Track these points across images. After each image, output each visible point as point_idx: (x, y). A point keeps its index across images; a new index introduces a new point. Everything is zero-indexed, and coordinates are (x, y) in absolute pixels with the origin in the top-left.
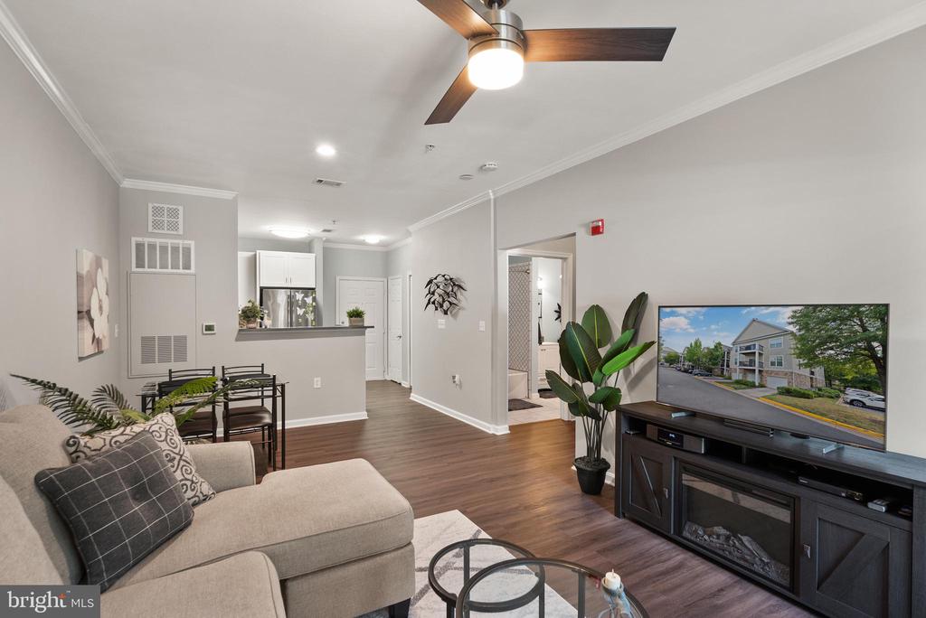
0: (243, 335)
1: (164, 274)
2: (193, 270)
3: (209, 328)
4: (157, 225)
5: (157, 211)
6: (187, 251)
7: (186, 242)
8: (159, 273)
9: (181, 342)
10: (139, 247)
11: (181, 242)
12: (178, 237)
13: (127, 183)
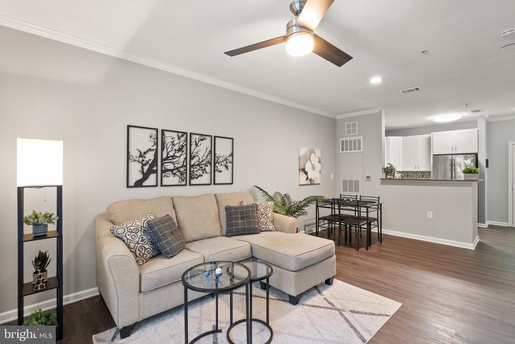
0: (384, 181)
1: (351, 153)
2: (361, 150)
3: (368, 177)
4: (349, 132)
5: (349, 126)
6: (359, 141)
7: (359, 137)
8: (349, 153)
9: (357, 182)
10: (343, 142)
11: (357, 138)
12: (356, 136)
13: (338, 117)
